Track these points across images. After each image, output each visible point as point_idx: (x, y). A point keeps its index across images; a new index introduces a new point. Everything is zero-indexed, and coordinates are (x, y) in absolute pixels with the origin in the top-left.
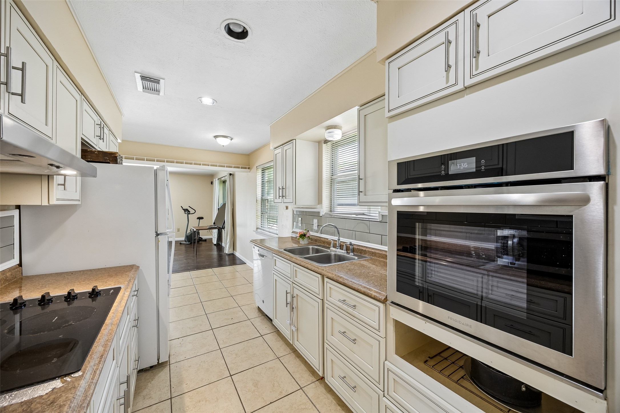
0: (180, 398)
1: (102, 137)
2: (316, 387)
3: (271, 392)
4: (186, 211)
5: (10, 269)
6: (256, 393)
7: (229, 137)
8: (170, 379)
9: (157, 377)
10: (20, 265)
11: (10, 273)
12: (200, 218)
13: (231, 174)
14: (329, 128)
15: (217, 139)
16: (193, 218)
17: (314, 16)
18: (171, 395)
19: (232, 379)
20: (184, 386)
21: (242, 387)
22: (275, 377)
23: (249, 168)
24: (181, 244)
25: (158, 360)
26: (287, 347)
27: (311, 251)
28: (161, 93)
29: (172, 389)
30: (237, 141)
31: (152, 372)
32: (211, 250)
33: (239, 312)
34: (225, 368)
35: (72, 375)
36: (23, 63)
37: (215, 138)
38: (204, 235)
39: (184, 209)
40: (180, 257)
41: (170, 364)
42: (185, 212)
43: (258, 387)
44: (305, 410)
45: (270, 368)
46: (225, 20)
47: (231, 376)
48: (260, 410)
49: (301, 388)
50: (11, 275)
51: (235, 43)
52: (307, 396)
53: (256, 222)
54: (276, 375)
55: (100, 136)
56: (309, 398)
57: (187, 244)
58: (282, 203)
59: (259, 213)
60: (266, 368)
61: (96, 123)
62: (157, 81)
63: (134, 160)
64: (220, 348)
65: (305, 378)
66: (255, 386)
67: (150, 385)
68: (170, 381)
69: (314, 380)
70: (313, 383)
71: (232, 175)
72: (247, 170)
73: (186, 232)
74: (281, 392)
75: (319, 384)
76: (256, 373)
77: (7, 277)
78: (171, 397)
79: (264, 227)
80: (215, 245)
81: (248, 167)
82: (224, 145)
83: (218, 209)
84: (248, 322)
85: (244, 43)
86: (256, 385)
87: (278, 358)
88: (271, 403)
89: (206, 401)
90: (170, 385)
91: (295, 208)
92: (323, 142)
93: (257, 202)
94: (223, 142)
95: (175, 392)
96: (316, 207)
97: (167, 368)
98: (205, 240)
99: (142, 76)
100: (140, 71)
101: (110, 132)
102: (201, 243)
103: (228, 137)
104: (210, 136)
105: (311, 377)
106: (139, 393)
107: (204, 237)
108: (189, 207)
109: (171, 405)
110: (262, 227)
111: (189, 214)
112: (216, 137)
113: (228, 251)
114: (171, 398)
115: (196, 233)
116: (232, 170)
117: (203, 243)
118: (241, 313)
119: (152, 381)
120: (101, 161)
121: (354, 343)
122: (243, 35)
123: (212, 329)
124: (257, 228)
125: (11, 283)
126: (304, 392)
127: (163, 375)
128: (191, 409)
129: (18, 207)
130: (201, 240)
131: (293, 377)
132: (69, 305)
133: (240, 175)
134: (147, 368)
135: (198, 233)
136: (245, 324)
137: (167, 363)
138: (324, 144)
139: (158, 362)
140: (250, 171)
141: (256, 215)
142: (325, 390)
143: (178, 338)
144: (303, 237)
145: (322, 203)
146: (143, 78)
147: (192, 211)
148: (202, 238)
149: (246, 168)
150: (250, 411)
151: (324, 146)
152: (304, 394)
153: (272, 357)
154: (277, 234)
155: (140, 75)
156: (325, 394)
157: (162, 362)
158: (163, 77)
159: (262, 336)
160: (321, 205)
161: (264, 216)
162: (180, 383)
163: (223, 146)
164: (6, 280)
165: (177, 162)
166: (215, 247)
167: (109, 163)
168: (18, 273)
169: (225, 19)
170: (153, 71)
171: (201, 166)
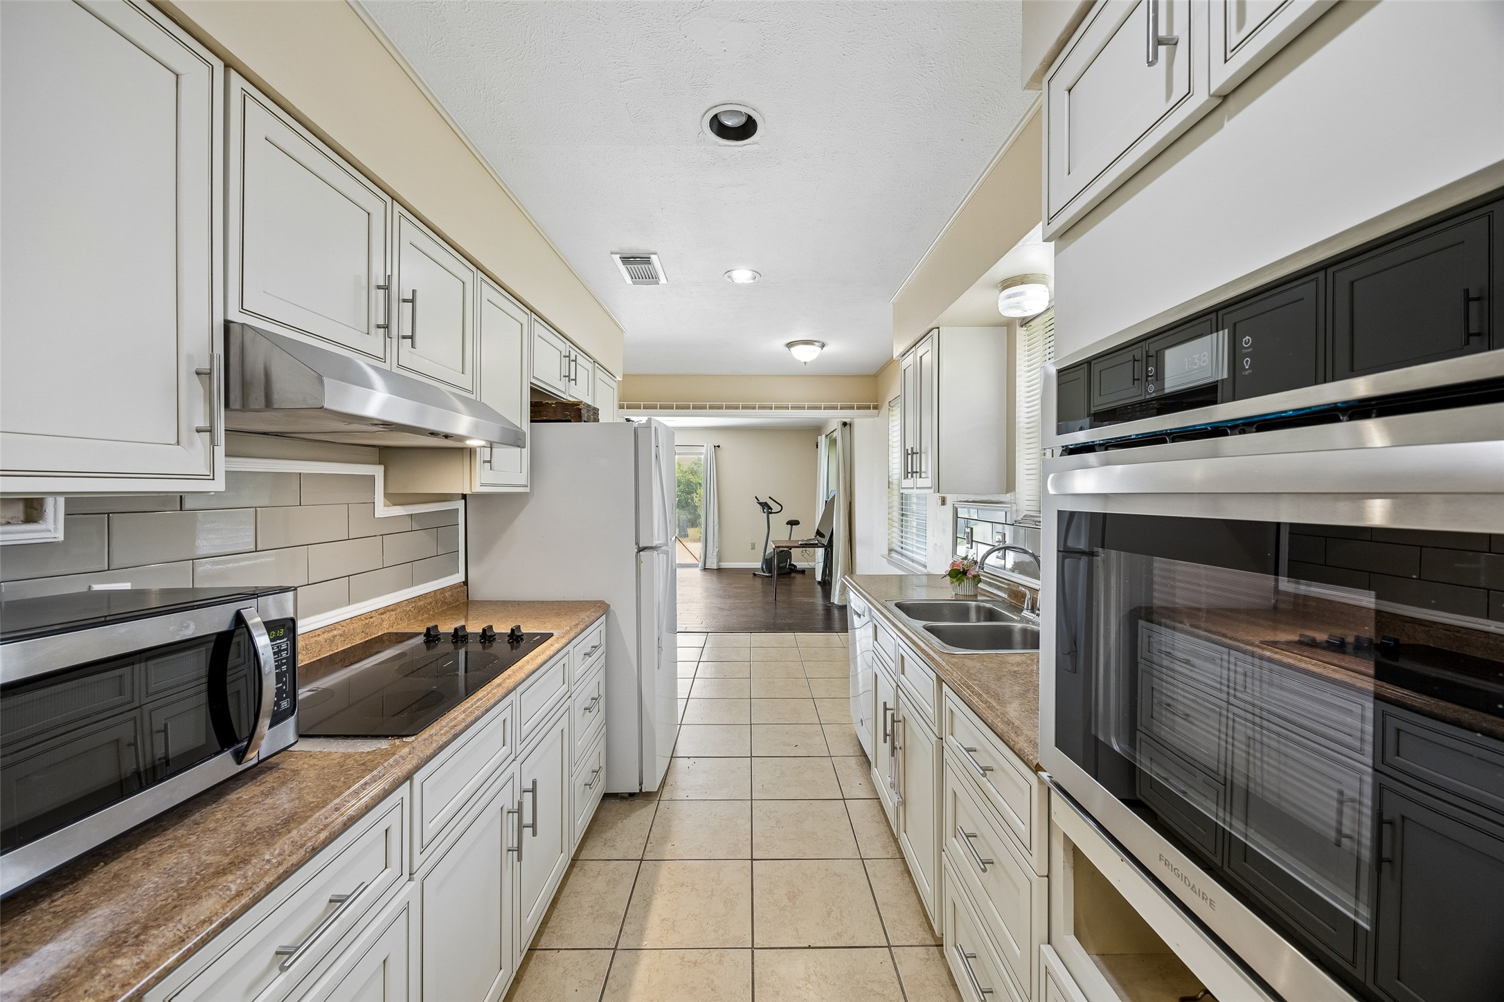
0: (655, 865)
1: (573, 377)
2: (928, 959)
3: (818, 924)
4: (764, 505)
5: (452, 588)
6: (788, 914)
7: (816, 341)
8: (652, 826)
9: (633, 816)
10: (466, 583)
11: (449, 593)
12: (793, 523)
13: (845, 424)
14: (1007, 283)
15: (792, 349)
16: (778, 521)
17: (875, 28)
18: (643, 854)
19: (752, 867)
20: (669, 846)
21: (764, 890)
22: (838, 897)
23: (876, 408)
24: (755, 575)
25: (641, 784)
26: (892, 841)
27: (973, 615)
28: (663, 280)
29: (649, 845)
30: (833, 348)
31: (630, 805)
32: (811, 594)
33: (817, 735)
34: (747, 840)
35: (404, 739)
36: (414, 291)
37: (789, 347)
38: (799, 560)
39: (760, 503)
40: (744, 601)
41: (660, 800)
42: (763, 509)
43: (794, 904)
44: (878, 996)
45: (835, 874)
46: (705, 113)
47: (752, 860)
48: (781, 950)
49: (889, 947)
50: (452, 596)
51: (740, 149)
52: (896, 969)
53: (889, 534)
54: (843, 895)
55: (569, 376)
56: (898, 975)
57: (767, 576)
58: (913, 488)
59: (896, 515)
60: (827, 870)
61: (563, 354)
62: (646, 260)
63: (657, 409)
64: (752, 797)
65: (906, 930)
66: (789, 899)
67: (620, 824)
68: (651, 829)
69: (928, 942)
70: (922, 946)
71: (848, 426)
72: (872, 411)
73: (765, 552)
74: (840, 935)
75: (939, 957)
76: (803, 873)
77: (445, 598)
78: (642, 858)
79: (906, 549)
80: (819, 583)
81: (873, 404)
82: (808, 360)
83: (826, 501)
84: (827, 763)
85: (757, 143)
86: (793, 896)
87: (861, 859)
88: (809, 947)
89: (692, 890)
90: (649, 836)
91: (960, 501)
92: (1018, 323)
93: (891, 486)
94: (805, 354)
95: (650, 852)
96: (1001, 500)
97: (653, 806)
98: (803, 572)
99: (624, 258)
100: (616, 250)
101: (596, 365)
102: (794, 577)
103: (815, 343)
104: (778, 344)
105: (925, 931)
106: (602, 832)
107: (800, 565)
108: (770, 498)
109: (638, 873)
110: (902, 548)
111: (771, 513)
112: (790, 345)
113: (840, 599)
114: (641, 860)
115: (783, 554)
116: (846, 415)
117: (798, 576)
118: (818, 740)
119: (626, 819)
120: (560, 418)
121: (982, 869)
122: (747, 129)
123: (751, 757)
124: (891, 550)
125: (452, 608)
126: (893, 959)
127: (642, 815)
128: (664, 893)
129: (464, 497)
130: (793, 569)
131: (879, 913)
132: (484, 648)
133: (863, 422)
134: (624, 795)
135: (789, 555)
136: (819, 765)
137: (657, 797)
138: (1022, 326)
139: (641, 790)
140: (879, 414)
141: (889, 519)
142: (947, 977)
143: (689, 758)
144: (959, 575)
145: (1014, 489)
146: (626, 260)
147: (775, 508)
148: (796, 567)
149: (868, 408)
150: (762, 943)
151: (1021, 333)
152: (891, 963)
153: (850, 851)
154: (925, 567)
155: (618, 256)
156: (943, 986)
157: (647, 790)
158: (653, 250)
159: (844, 799)
160: (1012, 494)
161: (907, 521)
162: (665, 838)
163: (805, 363)
164: (444, 603)
165: (727, 408)
166: (819, 588)
167: (570, 421)
168: (462, 594)
169: (703, 112)
170: (636, 245)
171: (773, 411)
